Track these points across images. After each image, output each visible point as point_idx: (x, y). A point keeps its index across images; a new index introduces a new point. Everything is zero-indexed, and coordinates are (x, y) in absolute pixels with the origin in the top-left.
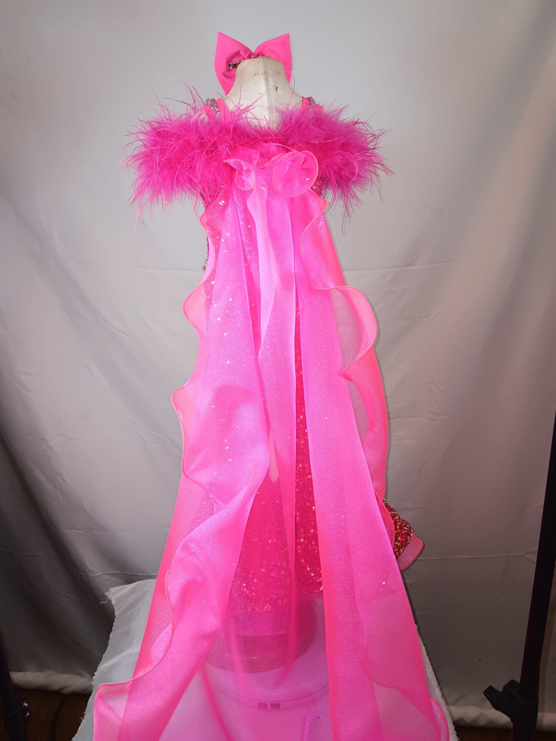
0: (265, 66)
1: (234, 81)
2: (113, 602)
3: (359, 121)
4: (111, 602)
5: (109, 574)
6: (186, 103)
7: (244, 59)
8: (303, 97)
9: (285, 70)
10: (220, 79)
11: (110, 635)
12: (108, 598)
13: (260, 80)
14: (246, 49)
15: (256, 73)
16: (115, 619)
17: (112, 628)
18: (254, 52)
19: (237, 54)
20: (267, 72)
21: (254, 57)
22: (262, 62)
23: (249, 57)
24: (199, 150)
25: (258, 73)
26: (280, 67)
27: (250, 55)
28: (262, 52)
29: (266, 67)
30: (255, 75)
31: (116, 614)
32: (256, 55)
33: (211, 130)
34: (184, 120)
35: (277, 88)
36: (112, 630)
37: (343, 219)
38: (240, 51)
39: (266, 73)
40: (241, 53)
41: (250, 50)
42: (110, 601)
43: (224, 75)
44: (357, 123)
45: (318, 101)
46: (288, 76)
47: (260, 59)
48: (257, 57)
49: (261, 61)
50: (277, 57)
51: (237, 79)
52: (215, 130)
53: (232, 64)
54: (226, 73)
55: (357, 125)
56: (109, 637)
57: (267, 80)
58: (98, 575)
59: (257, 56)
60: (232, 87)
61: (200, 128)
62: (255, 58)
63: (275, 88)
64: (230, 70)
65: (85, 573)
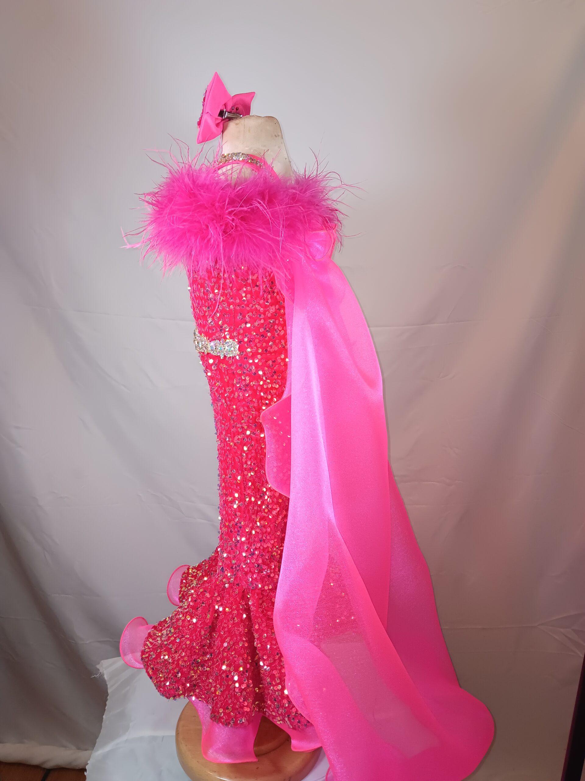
2: (106, 677)
4: (104, 675)
5: (99, 642)
11: (104, 717)
12: (100, 671)
16: (108, 698)
17: (105, 707)
31: (109, 691)
36: (105, 710)
42: (102, 675)
56: (103, 718)
58: (87, 642)
65: (74, 640)
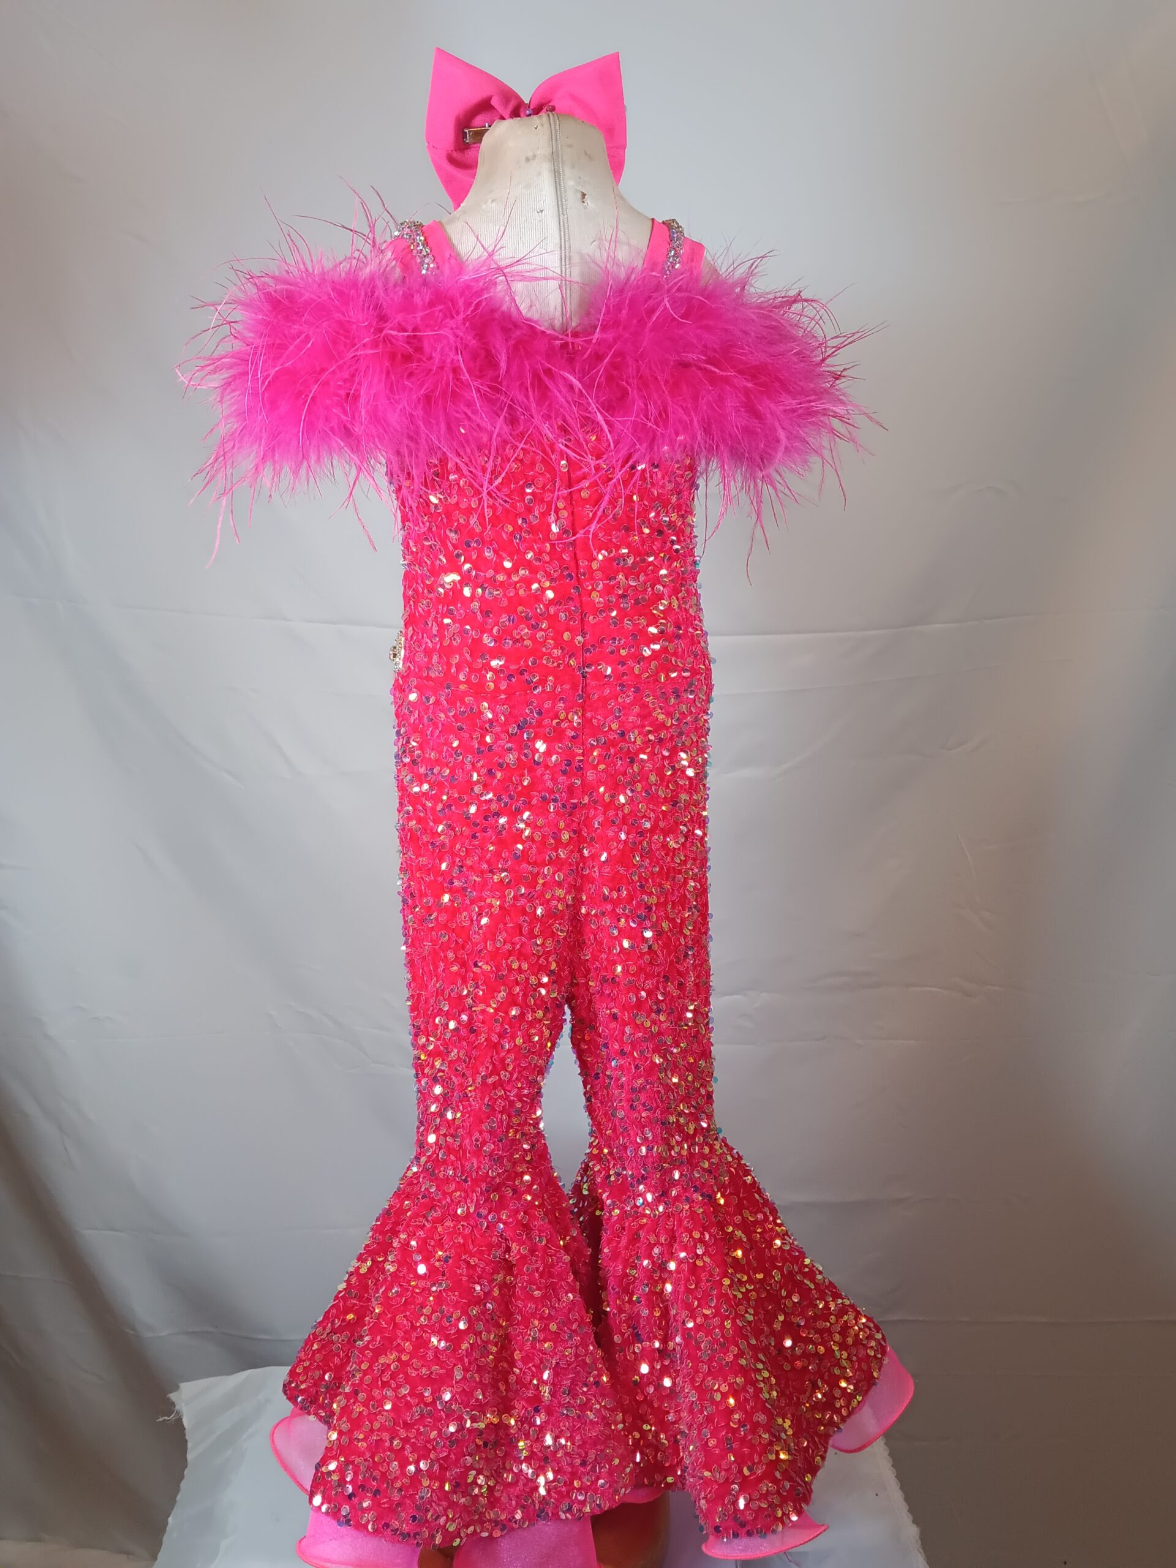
0: (553, 137)
1: (474, 176)
2: (186, 1422)
3: (804, 295)
4: (183, 1421)
6: (351, 230)
7: (502, 118)
8: (653, 220)
9: (608, 149)
10: (439, 169)
11: (170, 1521)
12: (178, 1408)
13: (539, 174)
14: (508, 95)
15: (530, 154)
18: (527, 101)
19: (485, 106)
20: (558, 155)
21: (528, 112)
22: (546, 125)
23: (515, 114)
24: (371, 348)
25: (534, 157)
26: (596, 139)
27: (517, 110)
28: (550, 102)
29: (556, 140)
30: (528, 160)
32: (533, 110)
33: (408, 297)
34: (343, 275)
35: (584, 195)
37: (749, 546)
38: (490, 98)
39: (555, 157)
40: (494, 102)
41: (517, 97)
42: (180, 1417)
43: (451, 160)
44: (796, 299)
45: (692, 231)
46: (617, 166)
47: (541, 121)
48: (537, 113)
49: (542, 125)
50: (589, 115)
51: (481, 170)
52: (417, 299)
53: (470, 132)
54: (455, 155)
55: (797, 307)
57: (557, 174)
58: (161, 1334)
59: (537, 111)
60: (467, 192)
61: (380, 292)
62: (530, 115)
63: (579, 195)
64: (467, 147)
65: (134, 1329)
